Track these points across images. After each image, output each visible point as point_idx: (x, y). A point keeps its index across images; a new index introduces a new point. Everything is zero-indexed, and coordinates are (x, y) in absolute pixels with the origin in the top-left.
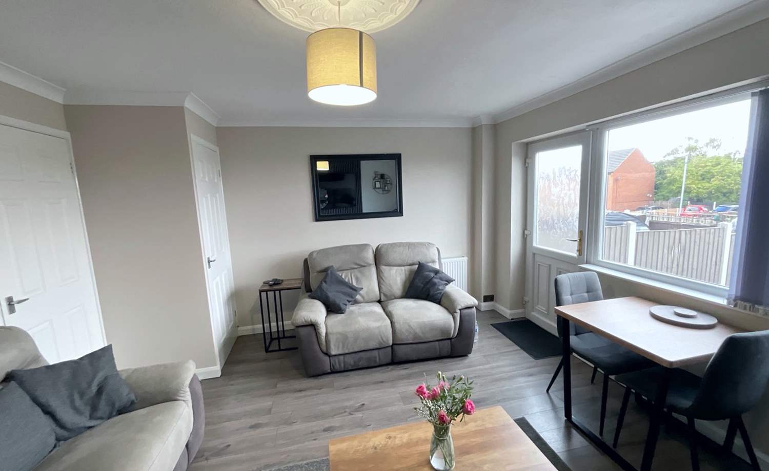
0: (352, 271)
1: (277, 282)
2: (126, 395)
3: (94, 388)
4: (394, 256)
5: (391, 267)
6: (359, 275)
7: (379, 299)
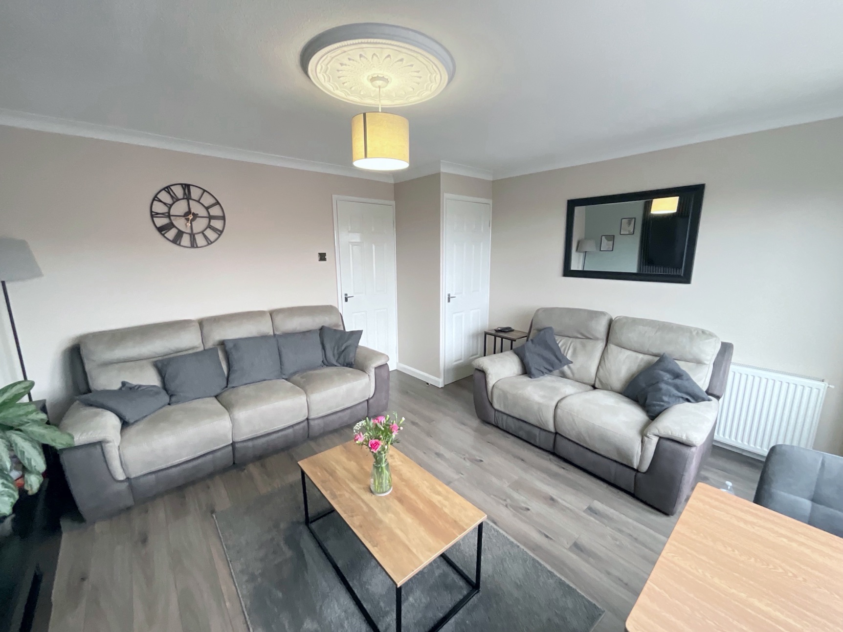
0: (574, 340)
1: (508, 330)
2: (351, 358)
3: (343, 348)
4: (631, 336)
5: (623, 349)
6: (579, 346)
7: (593, 383)
